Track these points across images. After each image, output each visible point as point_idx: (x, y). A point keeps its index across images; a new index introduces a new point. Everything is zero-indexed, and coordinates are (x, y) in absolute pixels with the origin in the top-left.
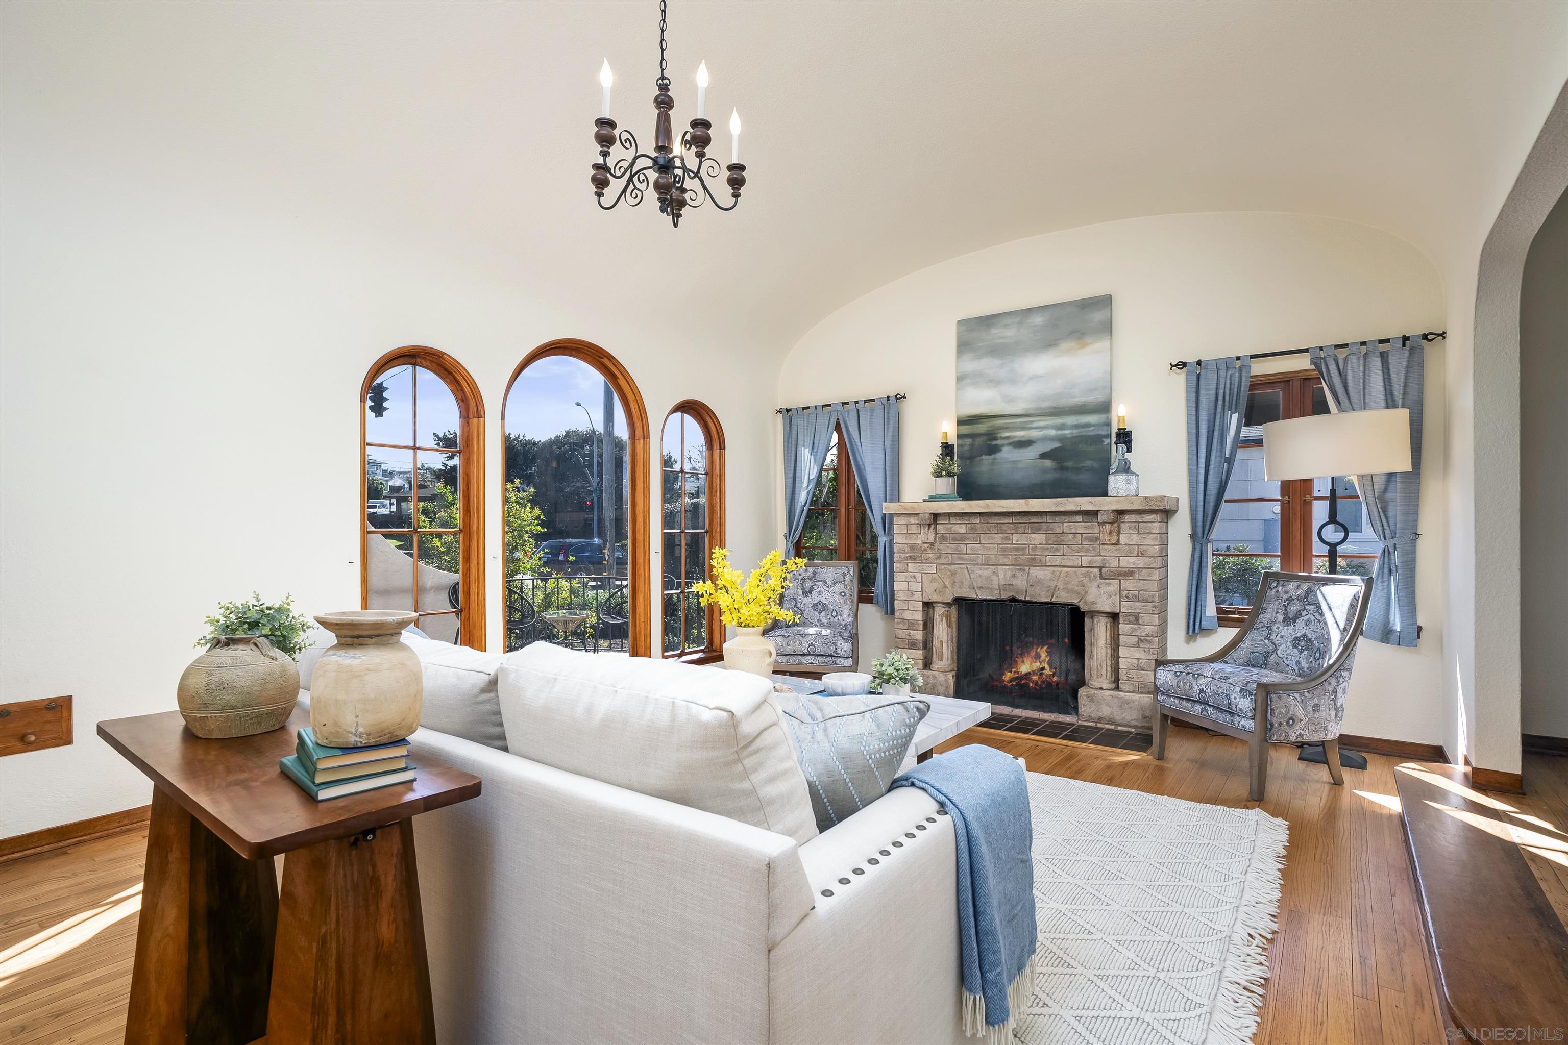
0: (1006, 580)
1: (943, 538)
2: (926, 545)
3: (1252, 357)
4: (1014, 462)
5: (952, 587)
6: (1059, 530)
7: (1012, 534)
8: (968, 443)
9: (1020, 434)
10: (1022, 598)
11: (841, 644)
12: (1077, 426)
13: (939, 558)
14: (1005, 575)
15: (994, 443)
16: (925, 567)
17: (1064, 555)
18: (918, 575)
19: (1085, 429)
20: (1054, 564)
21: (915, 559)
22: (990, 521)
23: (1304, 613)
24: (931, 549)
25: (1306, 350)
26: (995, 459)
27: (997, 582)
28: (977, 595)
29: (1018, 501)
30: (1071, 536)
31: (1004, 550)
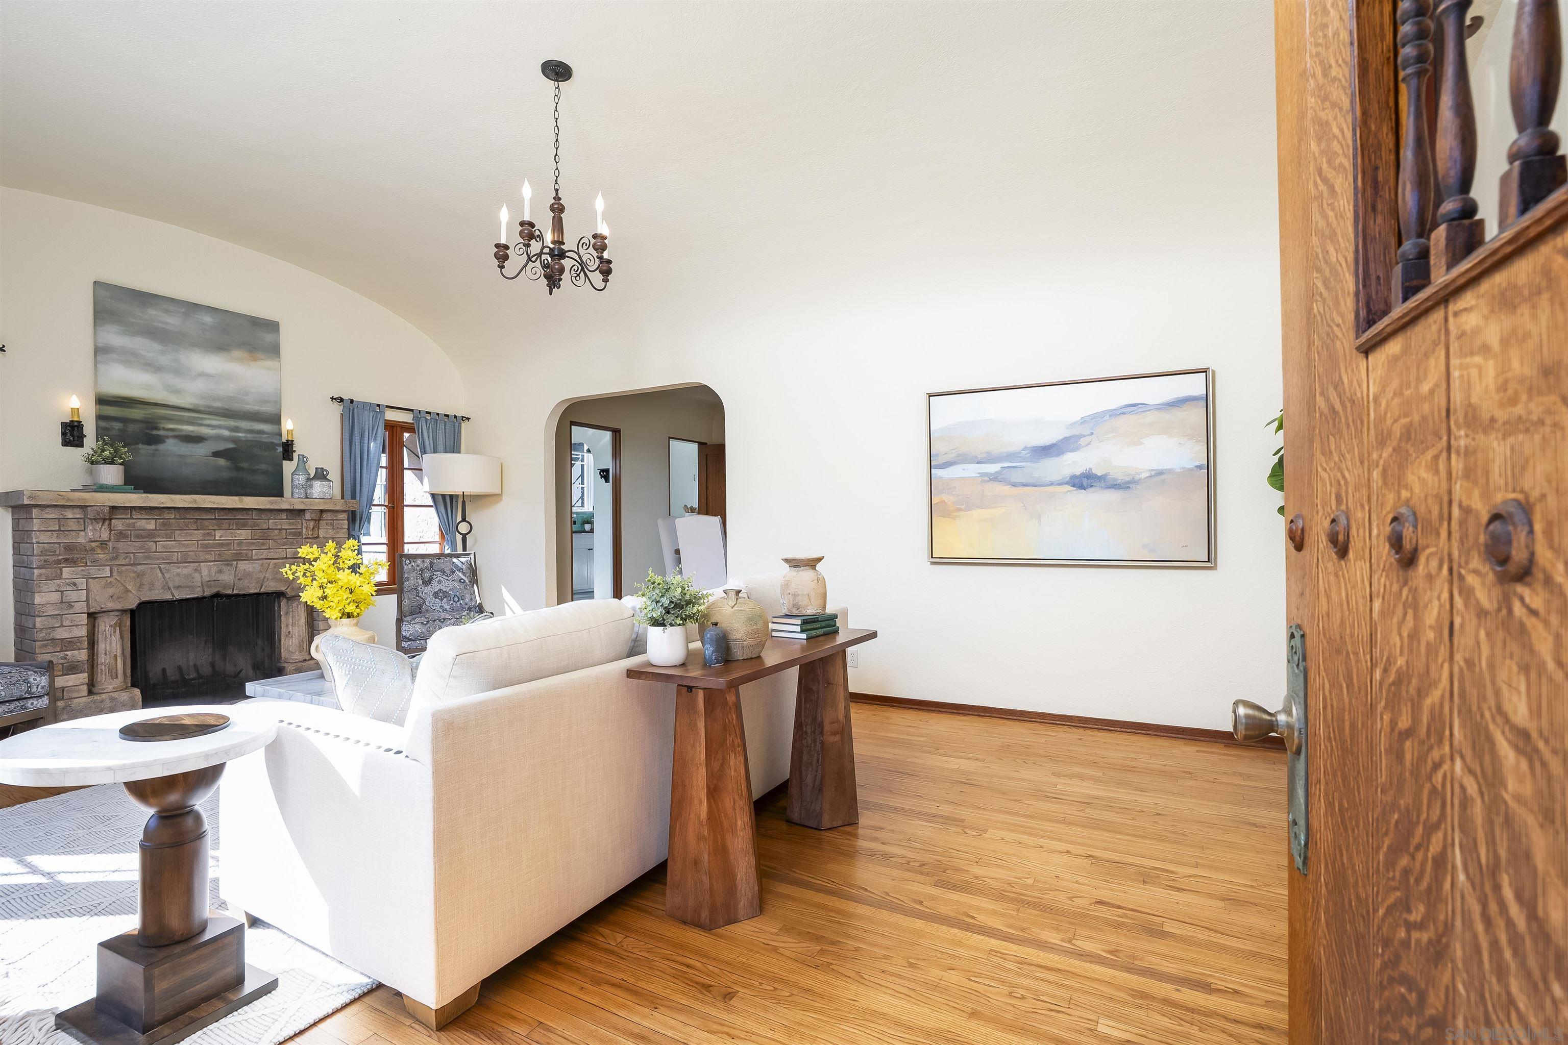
0: (210, 576)
1: (121, 535)
2: (93, 544)
3: (387, 407)
4: (180, 456)
5: (138, 590)
6: (265, 526)
7: (215, 530)
8: (117, 428)
9: (188, 428)
10: (229, 592)
11: (35, 680)
12: (251, 431)
13: (116, 558)
14: (209, 571)
15: (155, 432)
16: (93, 571)
17: (269, 549)
18: (82, 583)
19: (259, 435)
20: (260, 557)
21: (75, 562)
22: (188, 516)
23: (434, 577)
24: (102, 549)
25: (412, 410)
26: (156, 450)
27: (199, 580)
28: (173, 596)
29: (231, 497)
30: (276, 532)
31: (206, 546)
